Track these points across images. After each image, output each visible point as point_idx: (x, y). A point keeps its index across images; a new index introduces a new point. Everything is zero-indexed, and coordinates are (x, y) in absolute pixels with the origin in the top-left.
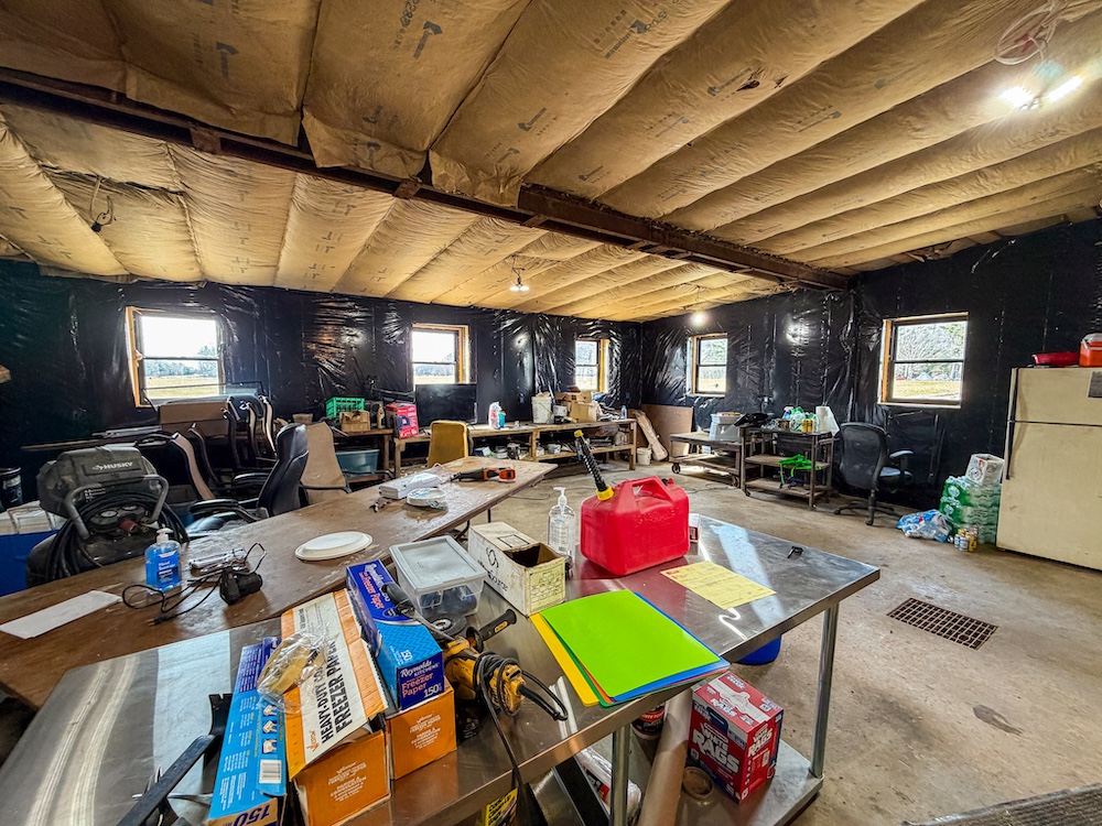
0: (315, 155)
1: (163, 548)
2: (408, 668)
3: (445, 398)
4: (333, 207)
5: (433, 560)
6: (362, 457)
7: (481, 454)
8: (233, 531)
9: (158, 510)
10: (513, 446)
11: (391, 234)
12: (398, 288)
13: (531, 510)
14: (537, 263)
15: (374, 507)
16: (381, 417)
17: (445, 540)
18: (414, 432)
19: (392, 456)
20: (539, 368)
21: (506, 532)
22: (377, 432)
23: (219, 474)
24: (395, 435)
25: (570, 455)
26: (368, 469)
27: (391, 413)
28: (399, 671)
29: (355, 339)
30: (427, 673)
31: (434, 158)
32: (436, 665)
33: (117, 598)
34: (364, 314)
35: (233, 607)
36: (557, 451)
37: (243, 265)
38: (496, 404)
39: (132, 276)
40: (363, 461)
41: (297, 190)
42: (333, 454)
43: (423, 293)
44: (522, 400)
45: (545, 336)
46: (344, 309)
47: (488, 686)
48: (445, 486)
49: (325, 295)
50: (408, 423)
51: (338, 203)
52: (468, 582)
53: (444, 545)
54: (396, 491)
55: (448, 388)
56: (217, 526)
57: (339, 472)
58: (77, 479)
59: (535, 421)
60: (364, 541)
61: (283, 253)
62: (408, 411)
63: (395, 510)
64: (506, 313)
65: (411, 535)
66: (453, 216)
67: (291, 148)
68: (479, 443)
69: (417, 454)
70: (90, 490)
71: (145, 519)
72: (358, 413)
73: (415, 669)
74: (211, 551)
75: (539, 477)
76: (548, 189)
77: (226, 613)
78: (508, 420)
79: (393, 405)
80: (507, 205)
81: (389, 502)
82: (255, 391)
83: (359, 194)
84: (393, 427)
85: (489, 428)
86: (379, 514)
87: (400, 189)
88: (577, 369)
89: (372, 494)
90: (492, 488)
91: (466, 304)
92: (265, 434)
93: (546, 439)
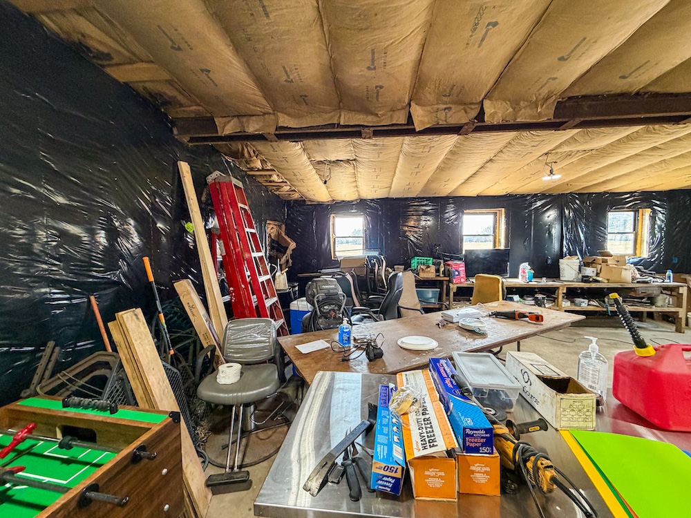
0: (415, 125)
1: (345, 327)
2: (471, 430)
3: (485, 259)
4: (421, 150)
5: (480, 367)
6: (430, 293)
7: (511, 299)
8: (369, 324)
9: (342, 309)
10: (540, 296)
11: (455, 157)
12: (455, 189)
13: (556, 348)
14: (569, 155)
15: (438, 324)
16: (442, 269)
17: (489, 356)
18: (463, 280)
19: (448, 294)
20: (567, 235)
21: (537, 361)
22: (439, 279)
23: (361, 294)
24: (450, 281)
25: (598, 309)
26: (433, 301)
27: (448, 267)
28: (465, 429)
29: (428, 222)
30: (482, 438)
31: (487, 104)
32: (488, 435)
33: (329, 345)
34: (434, 207)
35: (371, 363)
36: (583, 305)
37: (375, 189)
38: (526, 264)
39: (334, 200)
40: (430, 295)
41: (404, 145)
42: (415, 289)
43: (472, 190)
44: (549, 262)
45: (575, 211)
46: (423, 205)
47: (525, 466)
48: (485, 319)
49: (414, 199)
50: (459, 275)
51: (425, 146)
52: (507, 389)
53: (488, 359)
54: (452, 318)
55: (487, 252)
56: (361, 320)
57: (417, 300)
58: (317, 291)
59: (562, 279)
60: (433, 344)
61: (394, 179)
62: (459, 267)
63: (450, 329)
64: (536, 197)
65: (462, 347)
66: (498, 137)
67: (404, 125)
68: (510, 292)
69: (465, 294)
70: (321, 296)
71: (337, 312)
72: (428, 267)
73: (475, 432)
74: (360, 333)
75: (565, 324)
76: (583, 97)
77: (368, 364)
78: (535, 276)
79: (449, 263)
80: (544, 119)
81: (447, 323)
82: (378, 253)
83: (437, 139)
84: (449, 276)
85: (520, 281)
86: (442, 330)
87: (463, 130)
88: (609, 237)
89: (437, 317)
90: (523, 326)
91: (504, 193)
92: (381, 276)
93: (572, 294)
